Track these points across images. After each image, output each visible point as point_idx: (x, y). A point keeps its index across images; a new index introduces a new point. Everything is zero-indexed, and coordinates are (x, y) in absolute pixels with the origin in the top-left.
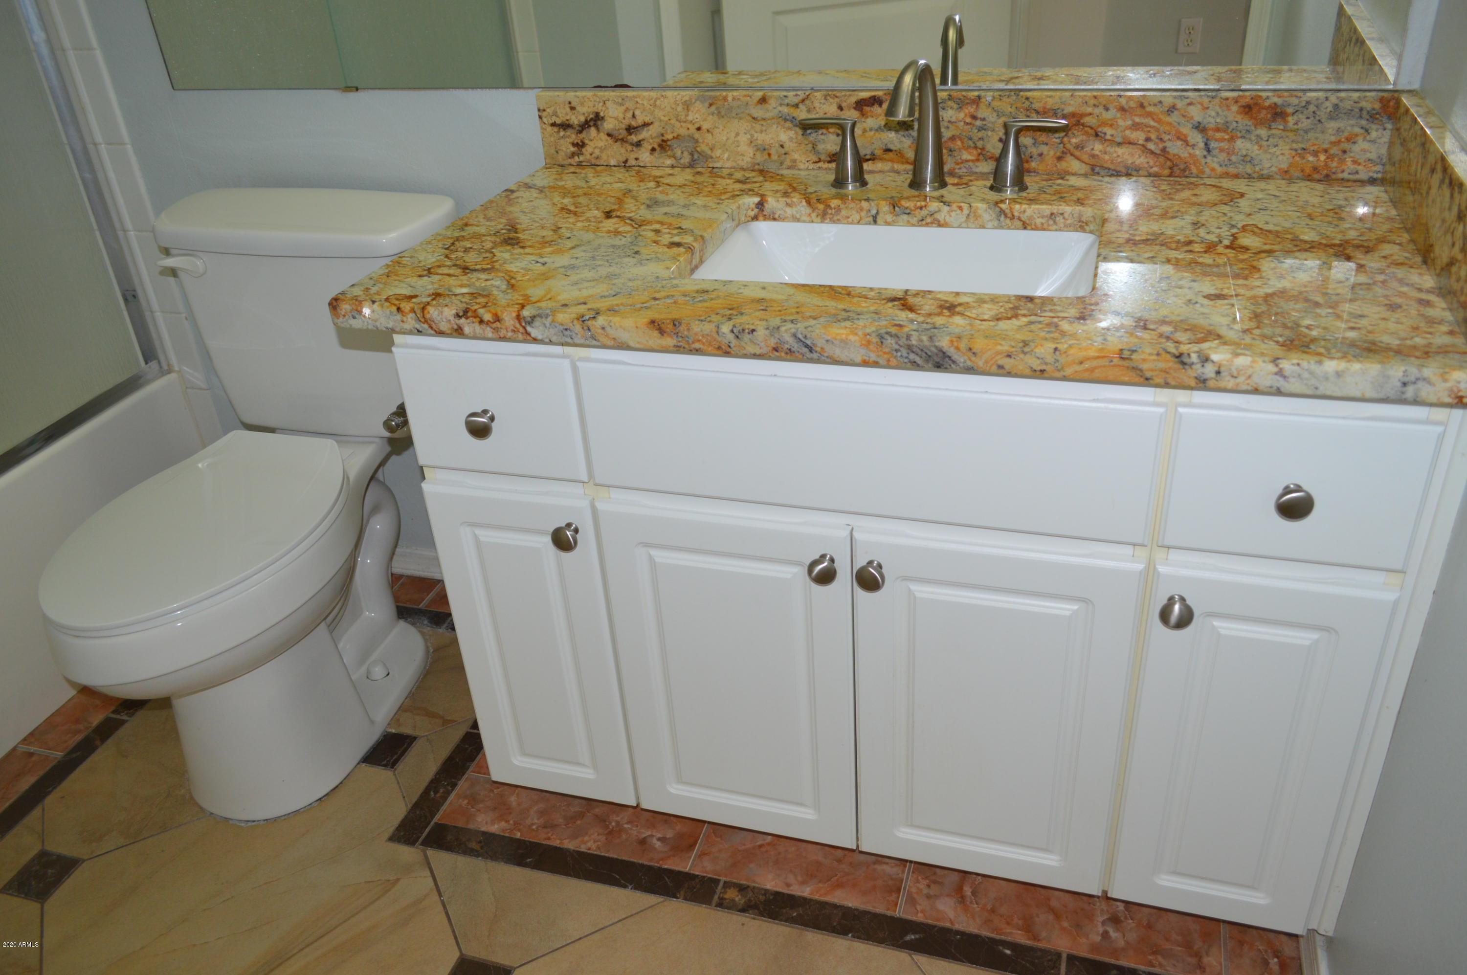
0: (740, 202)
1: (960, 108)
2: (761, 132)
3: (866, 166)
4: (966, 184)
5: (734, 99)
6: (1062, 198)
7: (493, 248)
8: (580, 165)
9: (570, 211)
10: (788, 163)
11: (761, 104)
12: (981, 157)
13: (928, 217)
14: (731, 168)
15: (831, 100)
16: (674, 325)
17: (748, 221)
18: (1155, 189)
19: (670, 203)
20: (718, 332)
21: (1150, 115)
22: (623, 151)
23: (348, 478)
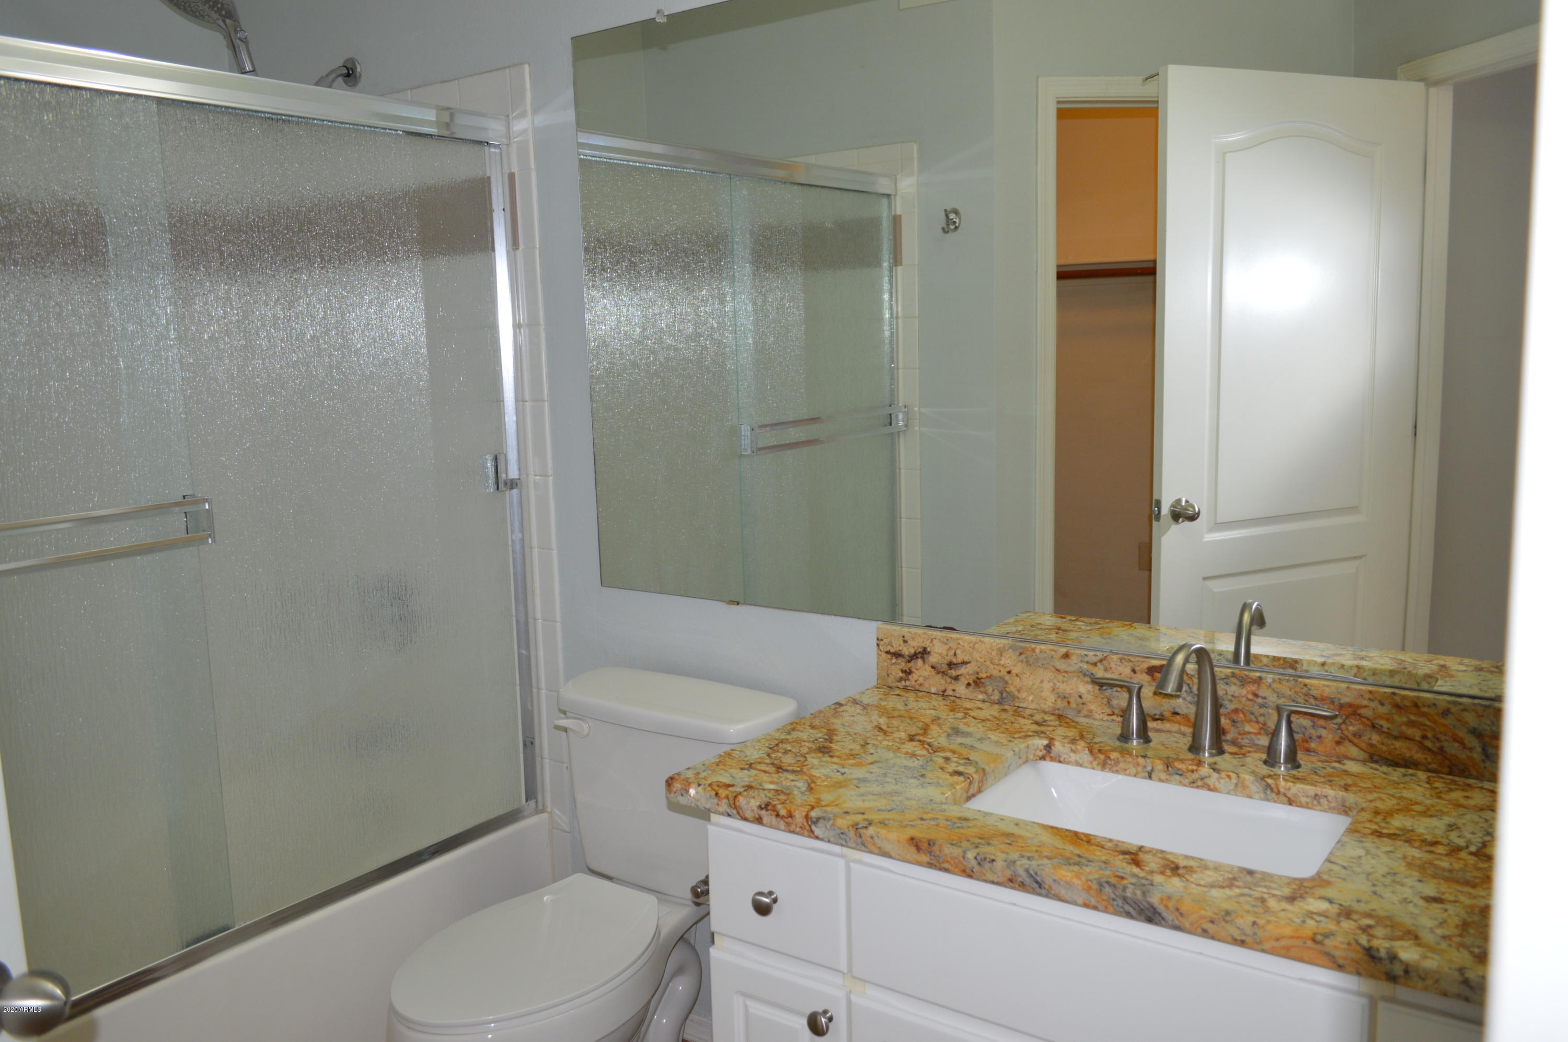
0: (1030, 743)
1: (1243, 685)
2: (1063, 682)
3: (1151, 724)
4: (1243, 754)
5: (1041, 651)
6: (1330, 781)
7: (807, 753)
8: (905, 688)
9: (882, 729)
10: (1085, 712)
11: (1064, 658)
12: (1263, 732)
13: (1199, 781)
14: (1034, 709)
15: (1126, 664)
16: (929, 844)
17: (1036, 760)
18: (1428, 786)
19: (967, 735)
20: (964, 857)
21: (1424, 715)
22: (943, 682)
23: (659, 934)
